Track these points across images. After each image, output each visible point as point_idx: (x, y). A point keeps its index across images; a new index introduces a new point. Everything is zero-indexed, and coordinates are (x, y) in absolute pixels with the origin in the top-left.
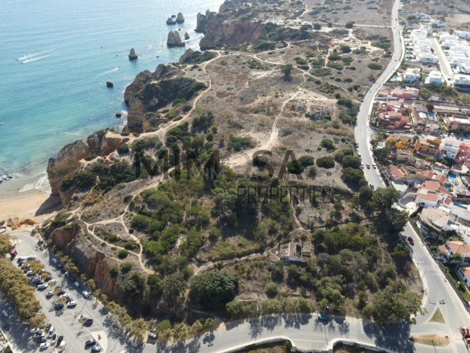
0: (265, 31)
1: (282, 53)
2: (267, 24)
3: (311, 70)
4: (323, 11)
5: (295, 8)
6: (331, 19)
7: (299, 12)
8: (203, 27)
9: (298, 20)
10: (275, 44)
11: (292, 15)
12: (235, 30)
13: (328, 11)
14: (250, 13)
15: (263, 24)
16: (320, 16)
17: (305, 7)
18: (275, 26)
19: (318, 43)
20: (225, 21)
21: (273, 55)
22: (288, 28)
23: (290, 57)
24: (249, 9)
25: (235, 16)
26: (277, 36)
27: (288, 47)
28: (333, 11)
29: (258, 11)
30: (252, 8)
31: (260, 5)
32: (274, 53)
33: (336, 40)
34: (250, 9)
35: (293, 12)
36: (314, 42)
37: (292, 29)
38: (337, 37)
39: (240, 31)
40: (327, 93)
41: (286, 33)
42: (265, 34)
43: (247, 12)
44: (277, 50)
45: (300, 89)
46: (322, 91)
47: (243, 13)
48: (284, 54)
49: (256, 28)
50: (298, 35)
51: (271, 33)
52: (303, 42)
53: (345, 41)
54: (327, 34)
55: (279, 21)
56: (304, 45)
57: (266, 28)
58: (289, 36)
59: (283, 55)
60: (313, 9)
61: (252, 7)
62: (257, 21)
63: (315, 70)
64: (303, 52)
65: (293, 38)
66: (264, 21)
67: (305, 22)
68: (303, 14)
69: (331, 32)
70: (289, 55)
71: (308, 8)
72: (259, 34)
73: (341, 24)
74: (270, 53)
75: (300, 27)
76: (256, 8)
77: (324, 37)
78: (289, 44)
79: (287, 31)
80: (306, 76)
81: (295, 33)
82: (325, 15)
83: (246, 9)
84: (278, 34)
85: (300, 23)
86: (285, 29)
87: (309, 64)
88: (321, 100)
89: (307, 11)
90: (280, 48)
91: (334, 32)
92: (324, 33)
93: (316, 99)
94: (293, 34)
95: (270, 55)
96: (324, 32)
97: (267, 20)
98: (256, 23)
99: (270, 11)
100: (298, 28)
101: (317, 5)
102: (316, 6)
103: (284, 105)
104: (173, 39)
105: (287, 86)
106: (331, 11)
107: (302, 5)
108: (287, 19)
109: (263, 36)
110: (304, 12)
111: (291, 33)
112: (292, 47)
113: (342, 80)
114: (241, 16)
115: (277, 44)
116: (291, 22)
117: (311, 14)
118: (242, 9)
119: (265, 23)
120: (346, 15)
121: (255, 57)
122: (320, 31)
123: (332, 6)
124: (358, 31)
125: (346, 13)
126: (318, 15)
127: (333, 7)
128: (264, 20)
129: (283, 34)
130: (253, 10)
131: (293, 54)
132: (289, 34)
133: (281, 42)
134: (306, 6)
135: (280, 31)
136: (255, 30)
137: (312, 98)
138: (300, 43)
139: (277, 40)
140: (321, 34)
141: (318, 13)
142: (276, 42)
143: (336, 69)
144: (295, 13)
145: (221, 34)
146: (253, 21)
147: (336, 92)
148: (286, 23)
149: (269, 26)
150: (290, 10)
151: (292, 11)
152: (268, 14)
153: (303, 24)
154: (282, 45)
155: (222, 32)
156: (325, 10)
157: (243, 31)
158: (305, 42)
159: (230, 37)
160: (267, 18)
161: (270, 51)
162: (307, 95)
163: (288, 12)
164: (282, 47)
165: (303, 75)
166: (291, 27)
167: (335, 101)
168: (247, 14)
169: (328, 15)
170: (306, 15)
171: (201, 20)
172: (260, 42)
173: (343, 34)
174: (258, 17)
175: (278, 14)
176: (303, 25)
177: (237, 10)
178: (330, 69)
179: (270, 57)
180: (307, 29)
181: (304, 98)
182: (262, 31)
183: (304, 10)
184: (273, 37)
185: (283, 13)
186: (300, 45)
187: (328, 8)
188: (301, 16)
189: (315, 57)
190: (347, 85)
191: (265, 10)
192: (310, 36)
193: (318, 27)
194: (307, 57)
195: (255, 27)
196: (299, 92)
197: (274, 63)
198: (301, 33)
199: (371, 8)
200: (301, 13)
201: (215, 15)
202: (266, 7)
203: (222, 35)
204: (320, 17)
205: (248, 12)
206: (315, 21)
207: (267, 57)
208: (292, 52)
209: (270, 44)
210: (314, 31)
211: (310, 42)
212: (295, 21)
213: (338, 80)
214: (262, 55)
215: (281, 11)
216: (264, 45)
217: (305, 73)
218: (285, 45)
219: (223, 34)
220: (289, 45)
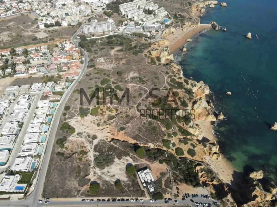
40: (100, 70)
45: (111, 69)
46: (102, 70)
63: (109, 83)
80: (111, 78)
88: (101, 66)
93: (103, 66)
103: (114, 61)
105: (117, 70)
113: (94, 79)
137: (105, 66)
147: (96, 71)
162: (107, 67)
165: (113, 79)
167: (96, 67)
181: (108, 65)
190: (92, 76)
196: (111, 68)
213: (96, 78)
217: (112, 80)
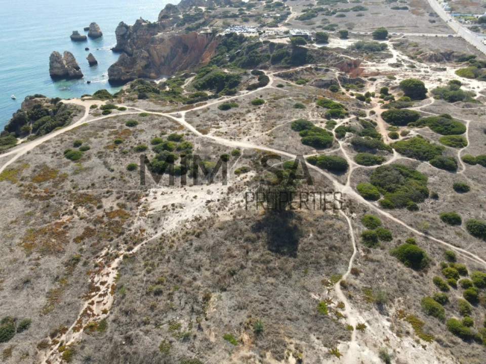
0: (224, 49)
1: (257, 103)
2: (226, 35)
3: (357, 172)
4: (320, 13)
5: (273, 11)
6: (340, 25)
7: (281, 16)
8: (125, 44)
9: (282, 29)
10: (239, 77)
11: (270, 20)
12: (171, 48)
13: (329, 14)
14: (201, 21)
15: (220, 36)
16: (318, 21)
17: (289, 9)
18: (241, 39)
19: (337, 74)
20: (159, 34)
21: (232, 111)
22: (265, 42)
23: (280, 118)
24: (200, 14)
25: (178, 26)
26: (245, 58)
27: (269, 86)
28: (338, 14)
29: (214, 17)
30: (206, 14)
31: (219, 10)
32: (234, 104)
33: (370, 63)
34: (203, 14)
35: (272, 17)
36: (327, 70)
37: (273, 44)
38: (371, 59)
39: (180, 50)
41: (262, 52)
42: (222, 54)
43: (196, 19)
44: (244, 94)
47: (190, 20)
48: (262, 107)
49: (208, 44)
50: (287, 54)
51: (233, 52)
52: (302, 70)
53: (392, 65)
54: (345, 52)
55: (249, 30)
56: (307, 78)
57: (225, 43)
58: (268, 57)
59: (258, 111)
60: (304, 11)
61: (205, 12)
62: (209, 31)
63: (368, 173)
64: (310, 99)
65: (276, 60)
66: (222, 31)
67: (297, 30)
68: (288, 19)
69: (352, 48)
70: (275, 113)
71: (294, 10)
72: (213, 54)
73: (362, 33)
74: (225, 107)
75: (288, 39)
76: (213, 13)
77: (342, 58)
78: (271, 76)
79: (265, 47)
80: (348, 202)
81: (281, 51)
82: (325, 19)
83: (196, 15)
84: (247, 53)
85: (287, 33)
86: (260, 43)
87: (341, 143)
89: (294, 14)
90: (250, 88)
91: (358, 47)
92: (338, 50)
94: (275, 52)
95: (225, 113)
96: (338, 48)
97: (228, 30)
98: (207, 34)
99: (234, 16)
100: (285, 41)
101: (308, 6)
102: (305, 8)
104: (58, 65)
106: (334, 13)
107: (284, 8)
108: (262, 26)
109: (220, 57)
110: (290, 17)
111: (272, 52)
112: (280, 86)
114: (187, 25)
115: (245, 78)
116: (271, 31)
117: (301, 19)
118: (189, 15)
119: (223, 34)
120: (363, 19)
121: (182, 121)
122: (328, 46)
123: (332, 6)
124: (402, 43)
125: (360, 15)
126: (314, 19)
127: (334, 8)
128: (221, 29)
129: (257, 53)
130: (207, 16)
131: (286, 108)
132: (269, 53)
133: (253, 73)
134: (291, 8)
135: (250, 48)
136: (206, 47)
138: (297, 72)
139: (245, 65)
140: (335, 53)
141: (313, 16)
142: (243, 71)
143: (433, 164)
144: (275, 18)
145: (147, 55)
146: (202, 32)
148: (260, 34)
149: (230, 40)
150: (265, 14)
151: (268, 15)
152: (229, 20)
153: (294, 34)
154: (256, 81)
155: (148, 51)
156: (324, 12)
157: (186, 49)
158: (306, 70)
159: (163, 60)
160: (227, 25)
161: (226, 99)
163: (263, 17)
164: (254, 87)
166: (272, 41)
168: (196, 22)
169: (332, 20)
170: (294, 20)
171: (122, 33)
172: (208, 72)
173: (379, 50)
174: (212, 26)
175: (246, 21)
176: (294, 36)
177: (181, 16)
178: (415, 165)
179: (224, 118)
180: (304, 43)
182: (217, 48)
183: (289, 13)
184: (237, 59)
185: (254, 18)
186: (296, 79)
187: (327, 9)
188: (286, 21)
189: (347, 115)
191: (225, 16)
192: (311, 57)
193: (323, 39)
194: (327, 117)
195: (206, 42)
197: (234, 144)
198: (291, 51)
199: (397, 8)
200: (283, 18)
201: (143, 24)
202: (228, 12)
203: (148, 58)
204: (318, 23)
205: (200, 19)
206: (313, 29)
207: (214, 120)
208: (282, 102)
209: (228, 78)
210: (317, 46)
211: (316, 69)
212: (275, 29)
214: (205, 111)
215: (251, 16)
216: (214, 79)
217: (341, 188)
218: (264, 81)
219: (150, 55)
220: (272, 79)
